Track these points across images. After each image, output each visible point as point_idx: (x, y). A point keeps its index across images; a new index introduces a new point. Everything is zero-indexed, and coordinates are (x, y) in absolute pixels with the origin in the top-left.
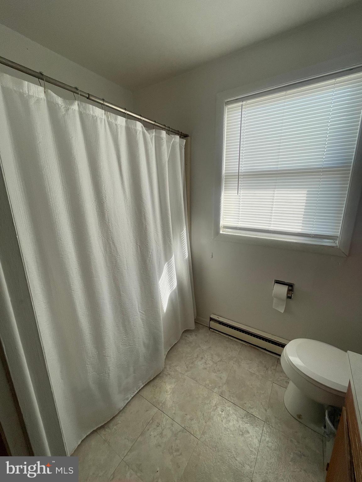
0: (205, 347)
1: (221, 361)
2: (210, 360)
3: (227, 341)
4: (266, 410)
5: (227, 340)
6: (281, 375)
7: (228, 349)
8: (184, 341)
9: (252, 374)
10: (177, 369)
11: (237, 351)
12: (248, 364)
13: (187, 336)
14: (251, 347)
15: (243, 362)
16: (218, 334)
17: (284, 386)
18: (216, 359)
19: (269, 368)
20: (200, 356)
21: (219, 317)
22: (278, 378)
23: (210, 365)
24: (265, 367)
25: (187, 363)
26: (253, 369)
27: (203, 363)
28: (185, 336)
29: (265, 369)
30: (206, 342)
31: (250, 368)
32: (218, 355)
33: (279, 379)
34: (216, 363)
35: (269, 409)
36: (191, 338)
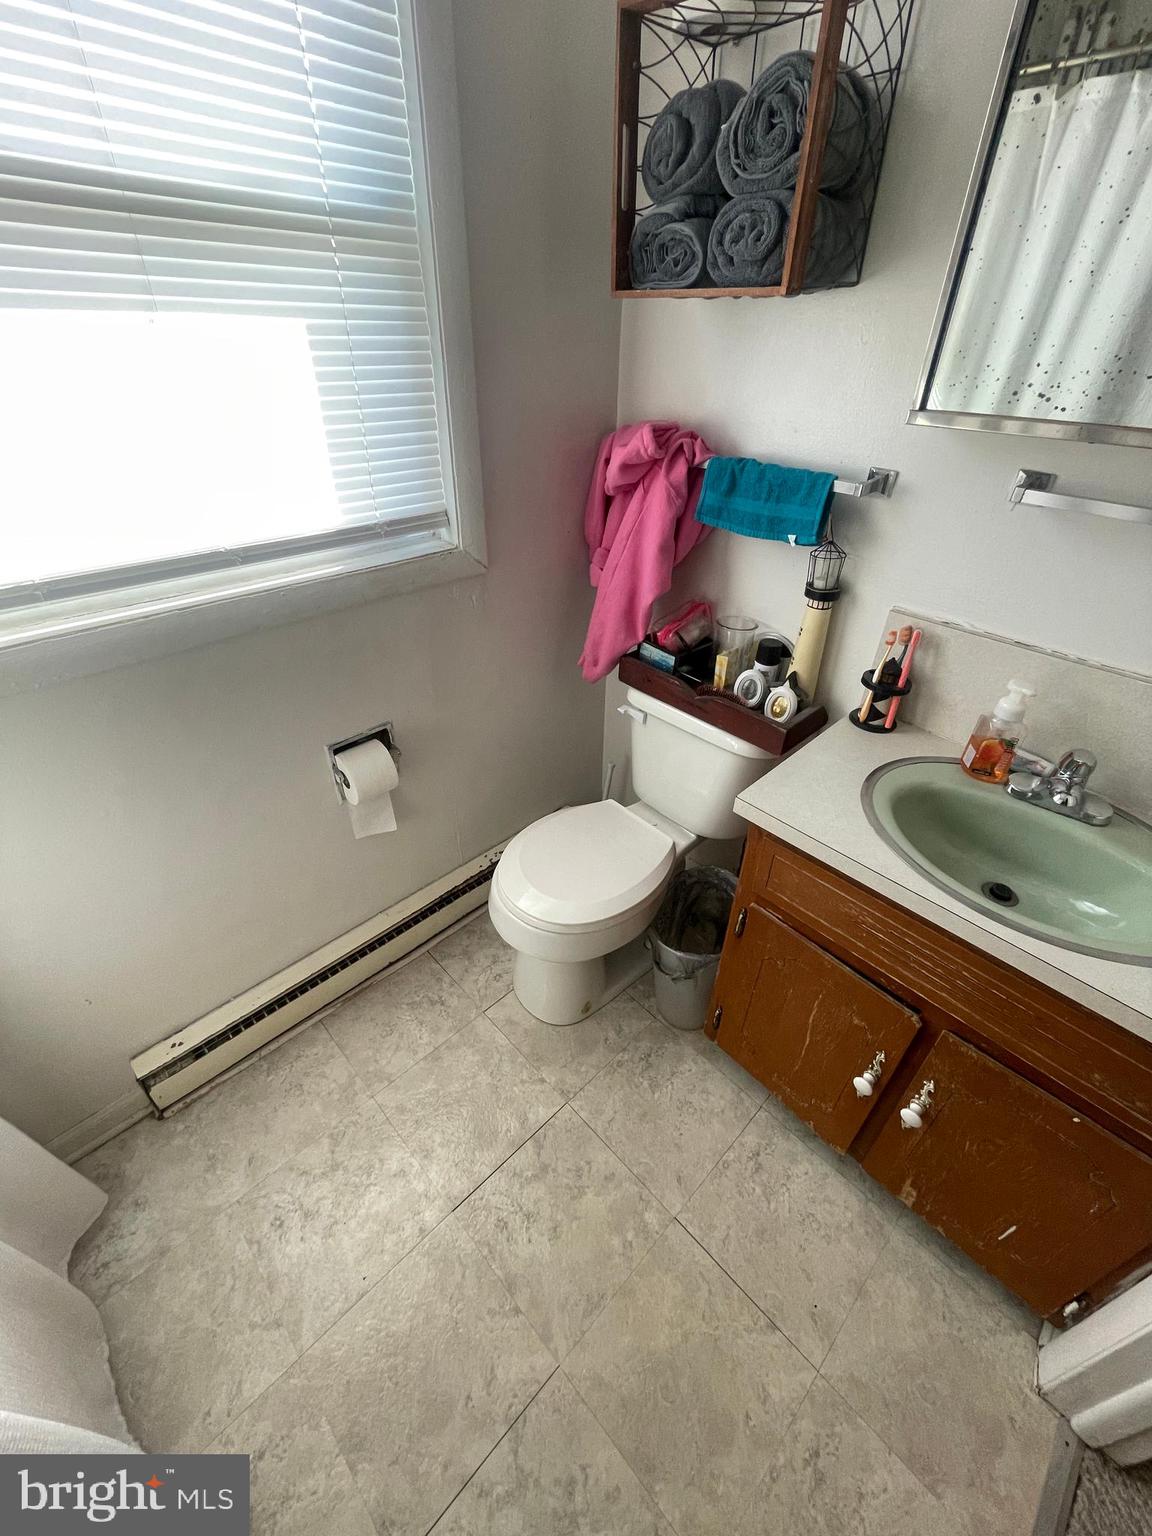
0: (236, 1184)
1: (335, 1139)
2: (308, 1184)
3: (269, 1068)
4: (543, 1081)
5: (265, 1066)
6: (474, 978)
7: (305, 1088)
8: (125, 1293)
9: (435, 1056)
10: (258, 1391)
11: (332, 1057)
12: (398, 1048)
13: (105, 1265)
14: (350, 999)
15: (384, 1062)
16: (214, 1092)
17: (504, 993)
18: (315, 1156)
19: (441, 993)
20: (266, 1226)
21: (176, 1039)
22: (479, 991)
23: (324, 1198)
24: (433, 1003)
25: (258, 1319)
26: (421, 1041)
27: (303, 1227)
28: (97, 1275)
29: (438, 1006)
30: (212, 1168)
31: (416, 1053)
32: (308, 1139)
33: (483, 992)
34: (335, 1167)
35: (542, 1068)
36: (136, 1237)
